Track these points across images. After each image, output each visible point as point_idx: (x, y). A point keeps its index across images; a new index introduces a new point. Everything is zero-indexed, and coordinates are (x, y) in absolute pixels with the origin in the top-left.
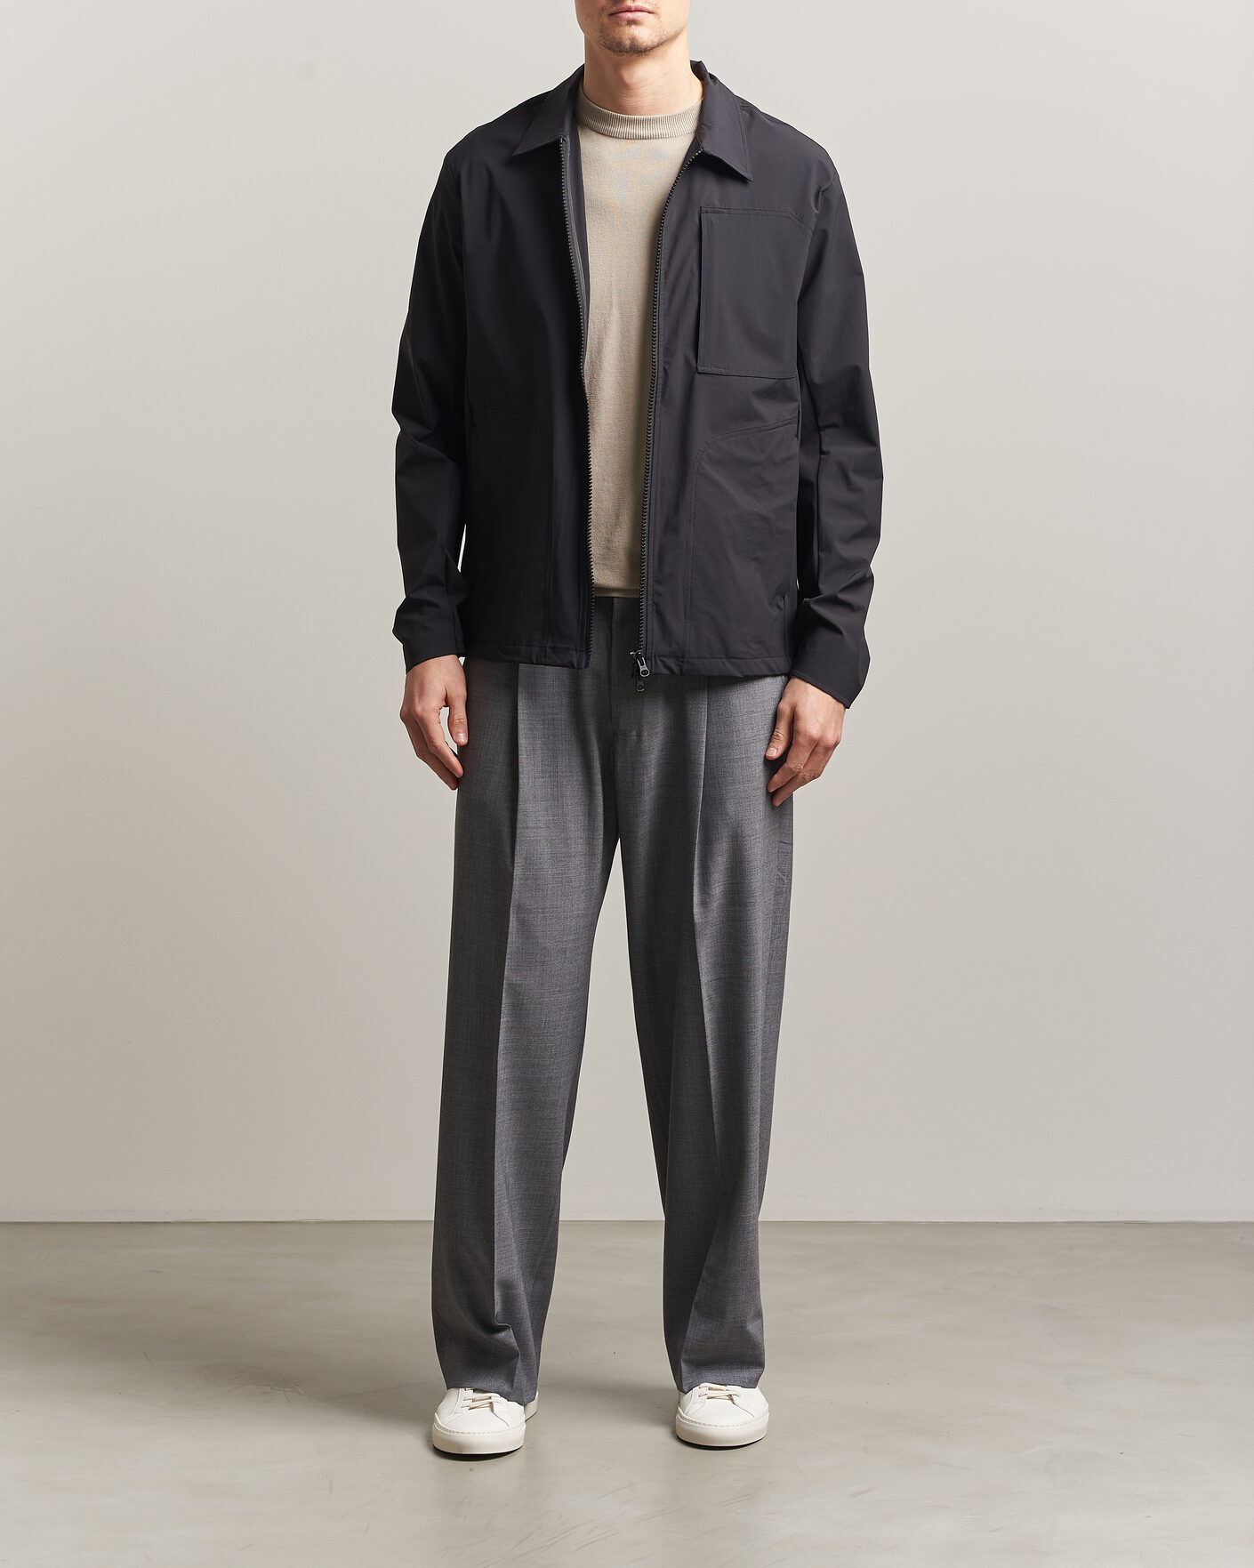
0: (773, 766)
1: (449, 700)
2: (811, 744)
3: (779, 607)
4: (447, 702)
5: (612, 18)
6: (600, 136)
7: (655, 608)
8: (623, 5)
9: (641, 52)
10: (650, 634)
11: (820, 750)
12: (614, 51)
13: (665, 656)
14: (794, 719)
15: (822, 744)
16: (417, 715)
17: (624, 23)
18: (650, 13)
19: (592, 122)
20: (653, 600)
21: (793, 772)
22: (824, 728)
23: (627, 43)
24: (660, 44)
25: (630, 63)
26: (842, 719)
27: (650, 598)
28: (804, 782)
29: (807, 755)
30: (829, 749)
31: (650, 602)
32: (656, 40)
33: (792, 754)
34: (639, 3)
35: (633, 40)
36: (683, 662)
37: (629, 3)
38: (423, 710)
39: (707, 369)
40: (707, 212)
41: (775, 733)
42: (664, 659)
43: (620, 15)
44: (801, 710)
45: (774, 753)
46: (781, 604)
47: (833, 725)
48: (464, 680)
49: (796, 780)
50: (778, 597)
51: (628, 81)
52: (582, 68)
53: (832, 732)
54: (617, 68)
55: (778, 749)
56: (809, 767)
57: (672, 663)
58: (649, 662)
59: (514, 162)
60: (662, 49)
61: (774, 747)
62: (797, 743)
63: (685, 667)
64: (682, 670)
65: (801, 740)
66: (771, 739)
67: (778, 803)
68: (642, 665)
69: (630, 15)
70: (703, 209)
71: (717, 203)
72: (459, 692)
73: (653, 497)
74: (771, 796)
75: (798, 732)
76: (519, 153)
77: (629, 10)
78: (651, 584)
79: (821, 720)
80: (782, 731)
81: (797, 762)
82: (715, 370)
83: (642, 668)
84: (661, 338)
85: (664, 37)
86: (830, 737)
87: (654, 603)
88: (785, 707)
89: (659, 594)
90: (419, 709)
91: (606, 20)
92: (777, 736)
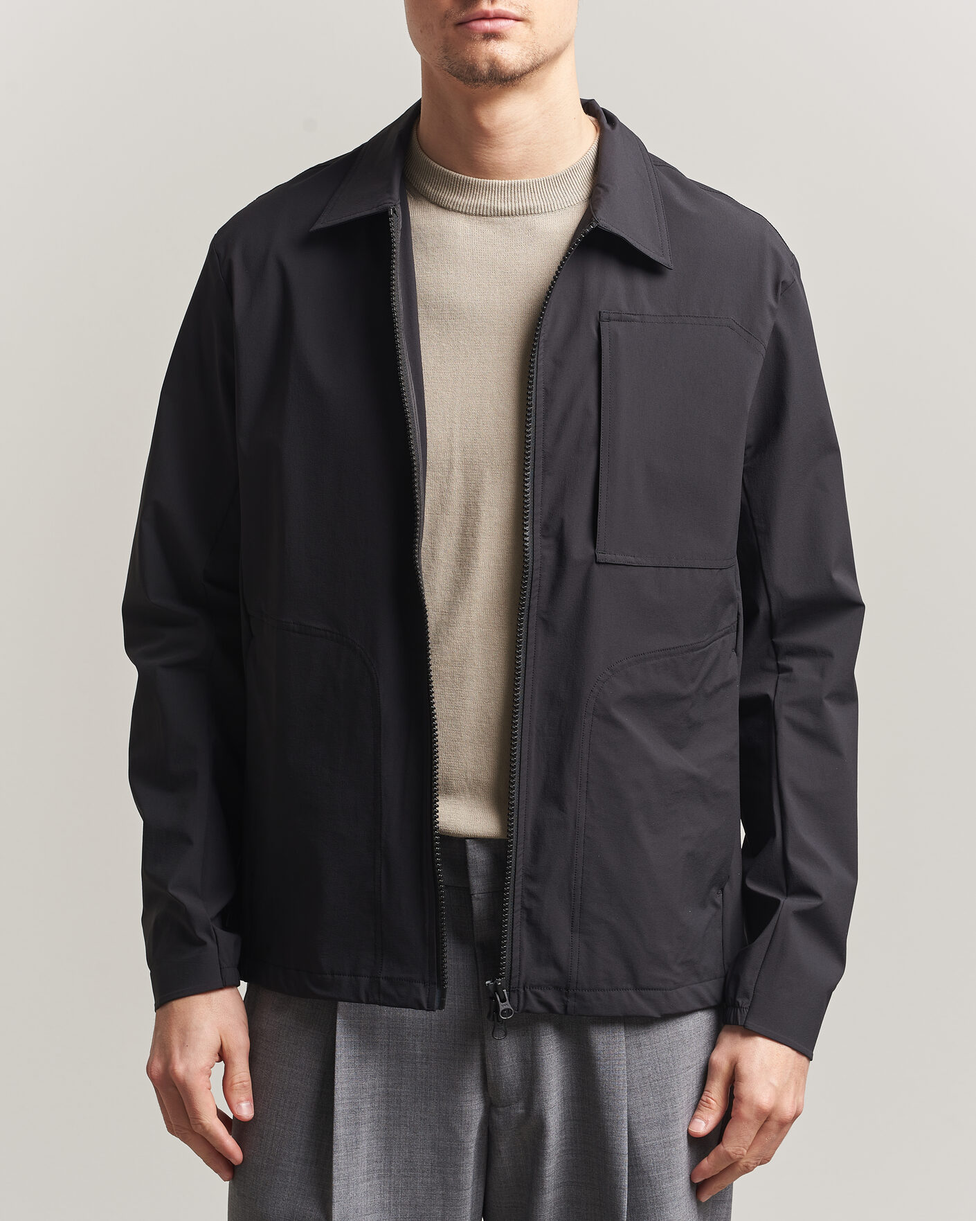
0: (701, 1146)
1: (227, 1054)
2: (758, 1118)
3: (716, 905)
4: (222, 1055)
5: (460, 29)
6: (441, 211)
7: (525, 916)
8: (477, 10)
9: (506, 80)
10: (516, 954)
11: (773, 1125)
12: (466, 81)
13: (539, 986)
14: (733, 1081)
15: (775, 1117)
16: (177, 1079)
17: (478, 37)
18: (517, 20)
19: (431, 190)
20: (522, 902)
21: (731, 1158)
22: (779, 1094)
23: (484, 67)
24: (535, 68)
25: (489, 98)
26: (805, 1080)
27: (518, 900)
28: (747, 1169)
29: (754, 1133)
30: (784, 1125)
31: (518, 907)
32: (528, 62)
33: (730, 1131)
34: (500, 7)
35: (493, 62)
36: (567, 995)
37: (485, 6)
38: (187, 1070)
39: (609, 558)
40: (609, 320)
41: (704, 1097)
42: (539, 991)
43: (474, 24)
44: (745, 1068)
45: (703, 1125)
46: (719, 900)
47: (792, 1089)
48: (246, 1022)
49: (734, 1168)
50: (714, 890)
51: (486, 123)
52: (418, 104)
53: (791, 1098)
54: (471, 105)
55: (707, 1122)
56: (756, 1150)
57: (551, 997)
58: (514, 996)
59: (314, 240)
60: (537, 75)
61: (702, 1118)
62: (739, 1115)
63: (571, 1002)
64: (566, 1007)
65: (745, 1111)
66: (698, 1103)
67: (705, 1198)
68: (503, 1000)
69: (488, 25)
70: (604, 316)
71: (624, 307)
72: (239, 1042)
73: (525, 749)
74: (697, 1188)
75: (740, 1100)
76: (321, 226)
77: (486, 17)
78: (519, 880)
79: (775, 1082)
80: (716, 1092)
81: (736, 1143)
82: (620, 558)
83: (503, 1006)
84: (538, 510)
85: (540, 57)
86: (787, 1109)
87: (523, 907)
88: (721, 1058)
89: (531, 895)
90: (180, 1068)
91: (451, 32)
92: (707, 1102)
